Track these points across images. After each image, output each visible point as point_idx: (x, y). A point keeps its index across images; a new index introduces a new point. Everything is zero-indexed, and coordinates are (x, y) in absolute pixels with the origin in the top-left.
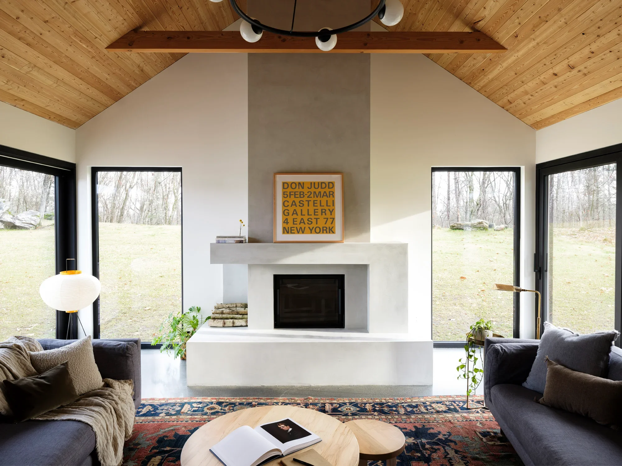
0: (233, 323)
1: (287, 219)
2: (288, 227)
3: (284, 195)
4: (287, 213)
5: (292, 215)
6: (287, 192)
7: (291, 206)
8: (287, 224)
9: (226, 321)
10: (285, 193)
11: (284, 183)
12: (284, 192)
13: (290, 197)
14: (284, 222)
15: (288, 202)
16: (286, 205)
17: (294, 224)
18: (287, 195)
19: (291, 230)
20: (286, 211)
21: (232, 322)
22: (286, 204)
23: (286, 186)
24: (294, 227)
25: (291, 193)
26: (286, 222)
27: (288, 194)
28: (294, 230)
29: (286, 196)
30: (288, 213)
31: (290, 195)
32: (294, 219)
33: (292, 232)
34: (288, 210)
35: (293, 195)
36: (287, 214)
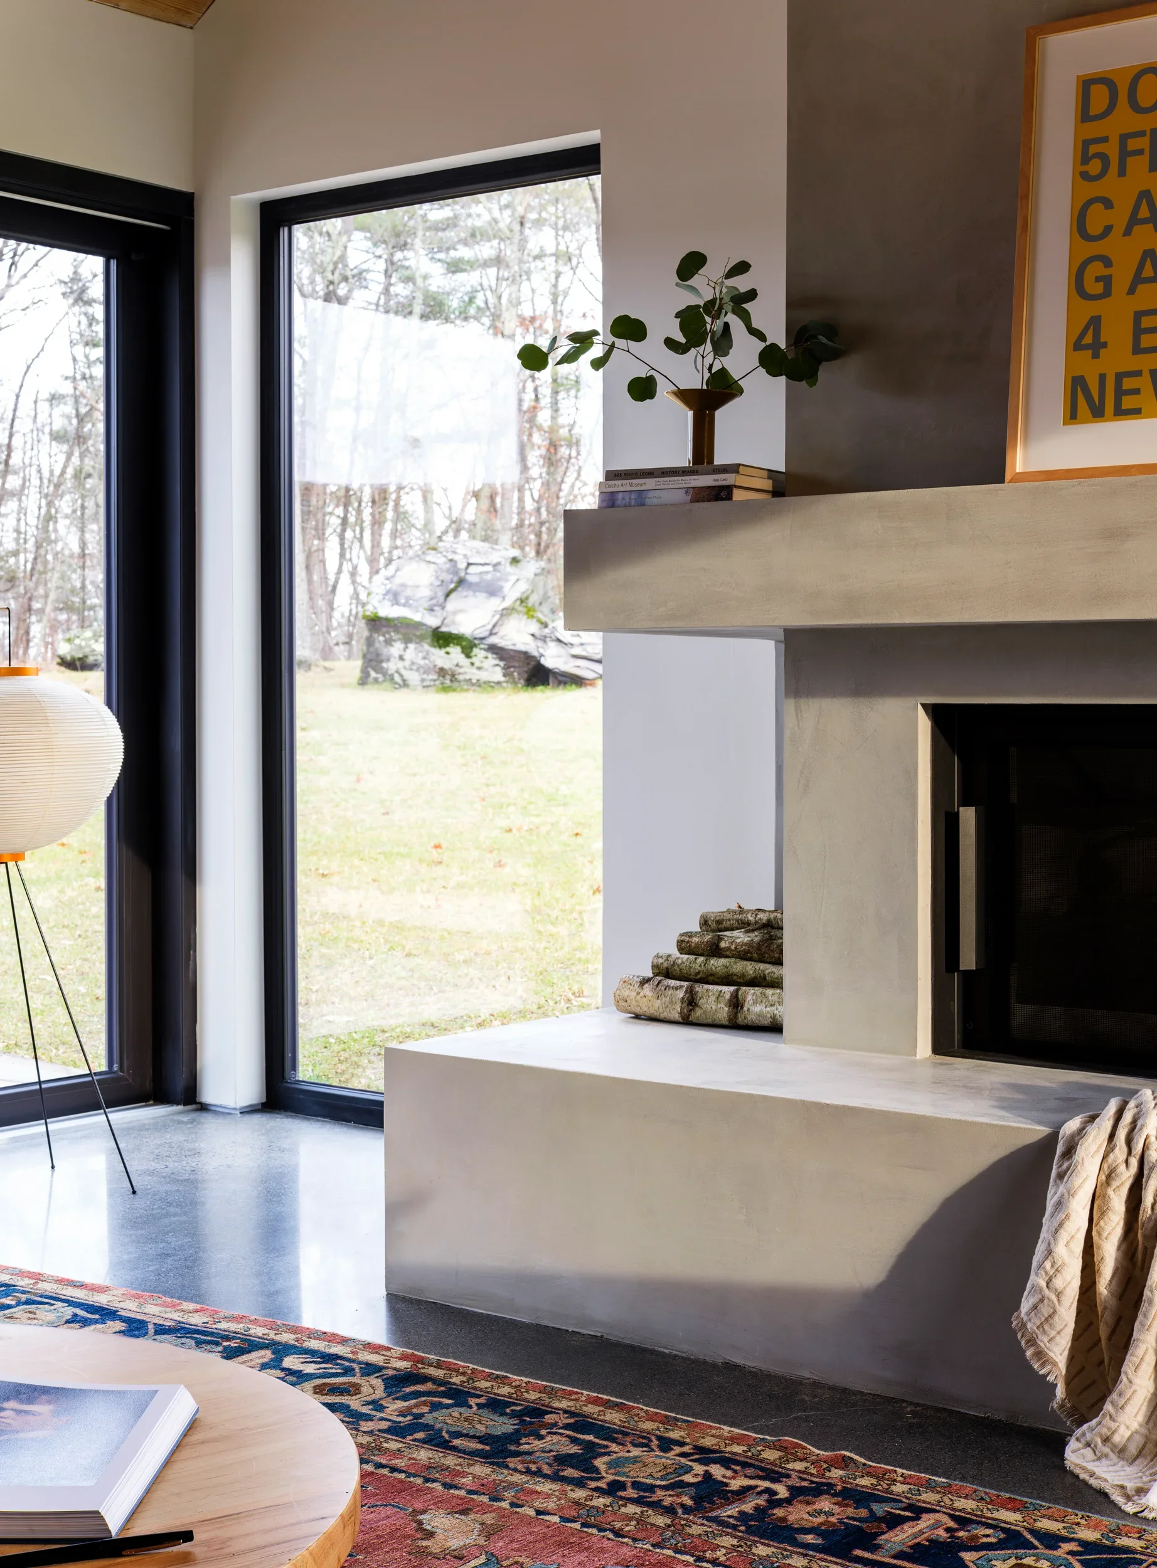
0: (736, 1004)
1: (1095, 322)
2: (1102, 378)
3: (1085, 159)
4: (1098, 279)
5: (1131, 291)
6: (1105, 140)
7: (1128, 232)
8: (1096, 356)
9: (700, 988)
10: (1093, 149)
11: (1086, 84)
12: (1086, 144)
13: (1122, 172)
14: (1077, 346)
15: (1108, 204)
16: (1094, 227)
17: (1137, 350)
18: (1104, 158)
19: (1120, 393)
20: (1096, 269)
21: (728, 996)
22: (1097, 220)
23: (1100, 97)
24: (1138, 373)
25: (1133, 144)
26: (1088, 339)
27: (1112, 150)
28: (1137, 391)
29: (1095, 167)
30: (1107, 281)
31: (1125, 154)
32: (1138, 315)
33: (1128, 402)
34: (1107, 262)
35: (1141, 152)
36: (1099, 288)
